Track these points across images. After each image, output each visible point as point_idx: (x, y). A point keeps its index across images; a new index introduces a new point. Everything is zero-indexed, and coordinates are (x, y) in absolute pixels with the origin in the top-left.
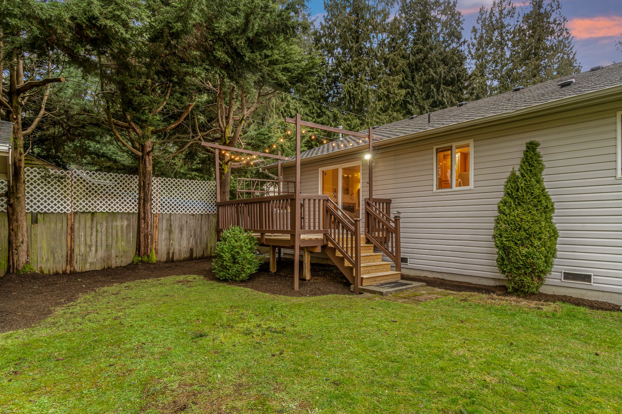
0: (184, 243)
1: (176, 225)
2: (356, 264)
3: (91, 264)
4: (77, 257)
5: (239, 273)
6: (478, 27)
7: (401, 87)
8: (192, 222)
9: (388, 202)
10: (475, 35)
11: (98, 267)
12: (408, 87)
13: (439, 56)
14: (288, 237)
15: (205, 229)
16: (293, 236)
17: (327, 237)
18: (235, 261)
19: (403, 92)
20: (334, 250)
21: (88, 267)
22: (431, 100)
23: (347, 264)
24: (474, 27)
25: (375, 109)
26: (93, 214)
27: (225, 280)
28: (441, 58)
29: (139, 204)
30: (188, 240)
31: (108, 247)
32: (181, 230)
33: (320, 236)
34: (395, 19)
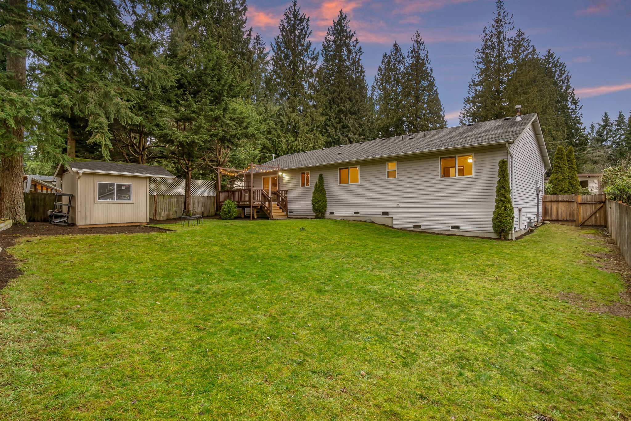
0: (200, 209)
1: (196, 201)
2: (271, 211)
3: (163, 217)
4: (158, 214)
5: (231, 216)
6: (383, 67)
7: (322, 114)
8: (203, 200)
9: (287, 191)
10: (381, 72)
11: (165, 219)
12: (327, 115)
13: (346, 95)
14: (248, 203)
15: (209, 203)
16: (250, 202)
17: (262, 203)
18: (229, 212)
19: (324, 118)
20: (264, 207)
21: (161, 219)
22: (342, 124)
23: (268, 212)
24: (380, 67)
25: (303, 132)
26: (164, 195)
27: (226, 219)
28: (348, 97)
29: (186, 191)
30: (201, 208)
31: (169, 210)
32: (199, 203)
33: (260, 203)
34: (320, 67)
